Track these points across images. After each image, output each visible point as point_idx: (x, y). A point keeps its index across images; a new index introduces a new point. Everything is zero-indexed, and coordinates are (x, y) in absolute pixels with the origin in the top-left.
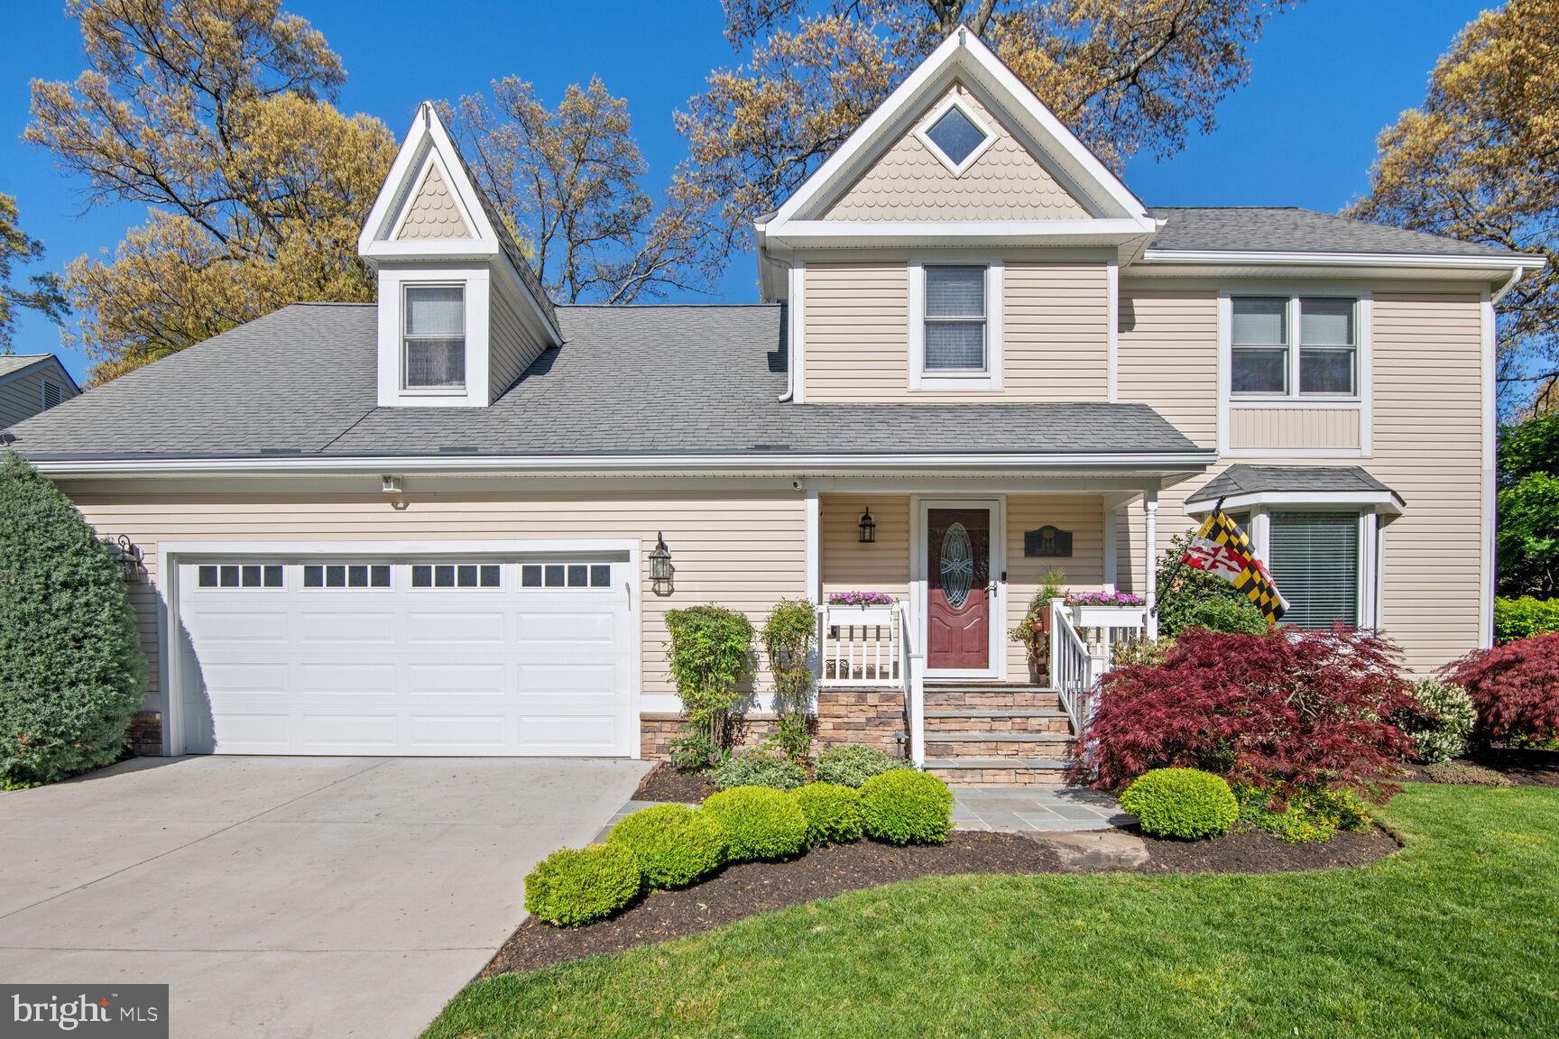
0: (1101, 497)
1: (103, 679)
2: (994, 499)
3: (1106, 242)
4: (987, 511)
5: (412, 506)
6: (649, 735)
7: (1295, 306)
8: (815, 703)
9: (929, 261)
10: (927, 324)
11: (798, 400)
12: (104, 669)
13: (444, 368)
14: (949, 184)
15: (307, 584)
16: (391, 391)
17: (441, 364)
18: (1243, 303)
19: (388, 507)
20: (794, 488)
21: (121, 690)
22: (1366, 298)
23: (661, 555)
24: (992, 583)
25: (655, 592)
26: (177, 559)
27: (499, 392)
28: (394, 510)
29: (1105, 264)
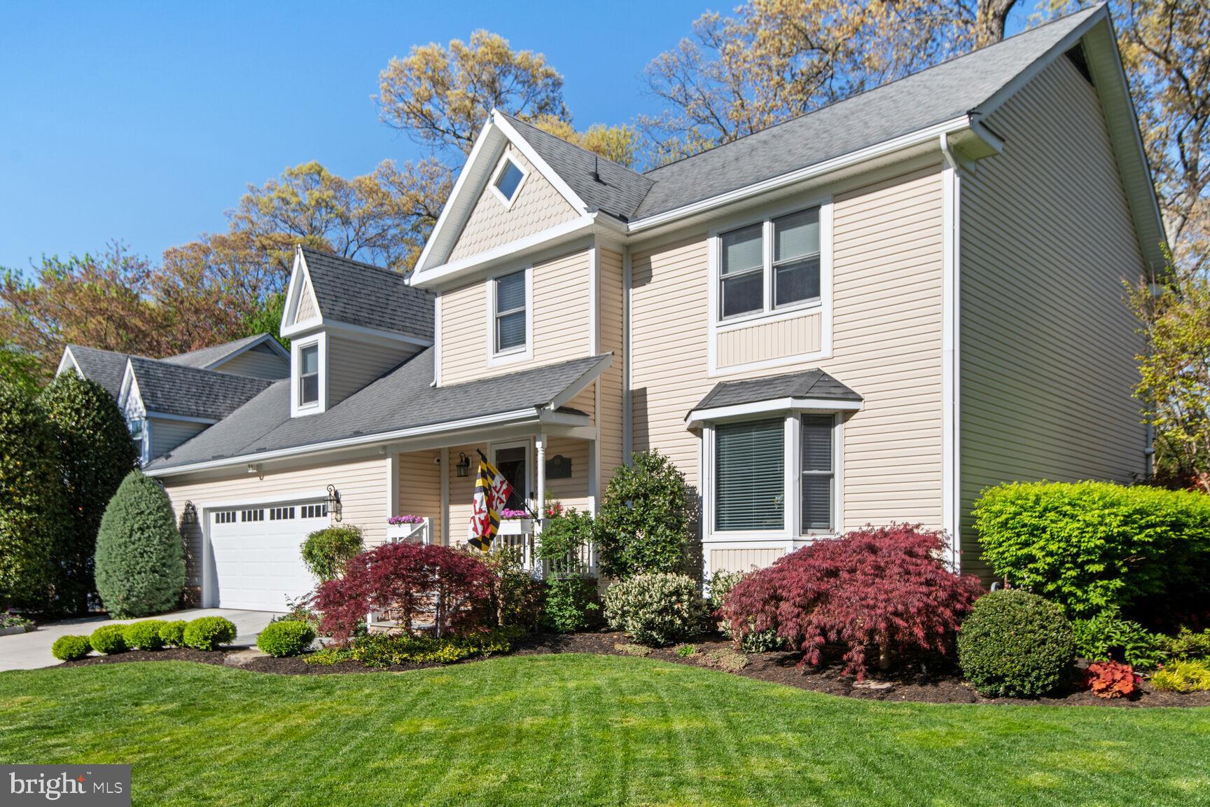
1: (154, 571)
4: (524, 448)
5: (266, 478)
7: (768, 228)
9: (498, 275)
10: (496, 319)
11: (439, 386)
12: (153, 566)
14: (505, 216)
15: (243, 520)
18: (728, 238)
19: (257, 479)
21: (161, 576)
22: (826, 203)
26: (208, 510)
27: (330, 405)
29: (587, 249)
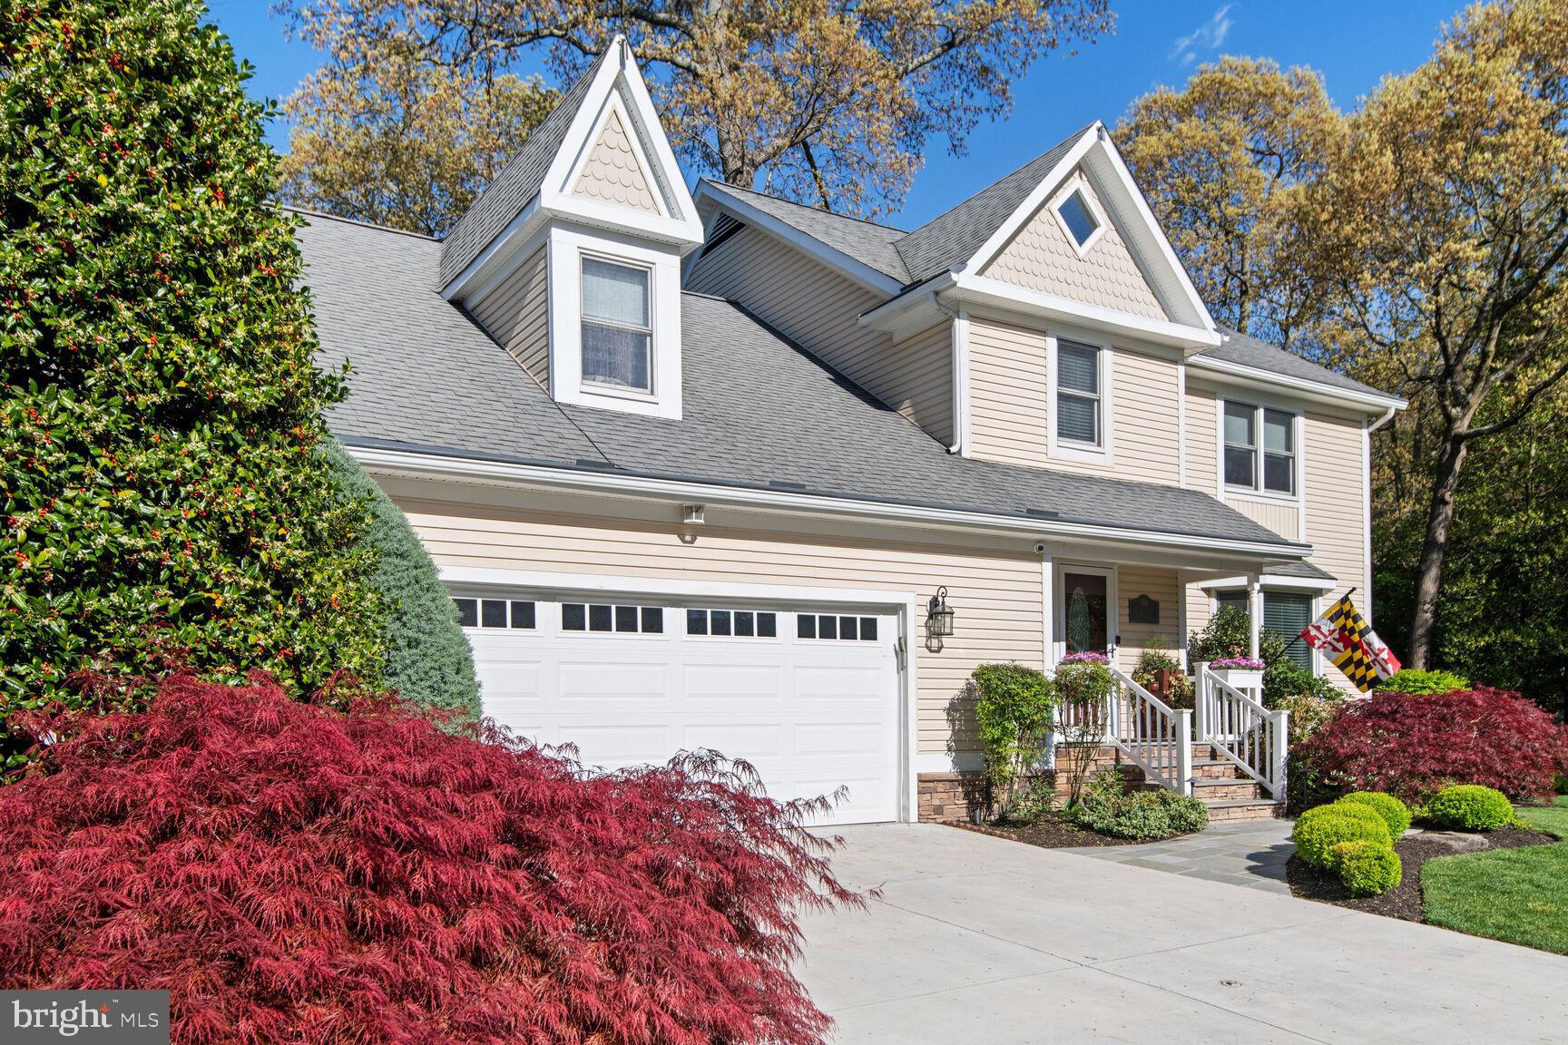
0: (1176, 571)
2: (1109, 567)
3: (1178, 344)
4: (1104, 578)
5: (701, 541)
6: (928, 796)
7: (1262, 414)
8: (1053, 759)
9: (1061, 335)
10: (1061, 396)
11: (965, 455)
13: (629, 365)
14: (1074, 263)
15: (566, 626)
16: (569, 384)
17: (625, 358)
18: (1233, 408)
19: (674, 539)
20: (1034, 551)
23: (937, 610)
24: (1109, 647)
25: (927, 647)
28: (680, 543)
29: (1176, 362)
